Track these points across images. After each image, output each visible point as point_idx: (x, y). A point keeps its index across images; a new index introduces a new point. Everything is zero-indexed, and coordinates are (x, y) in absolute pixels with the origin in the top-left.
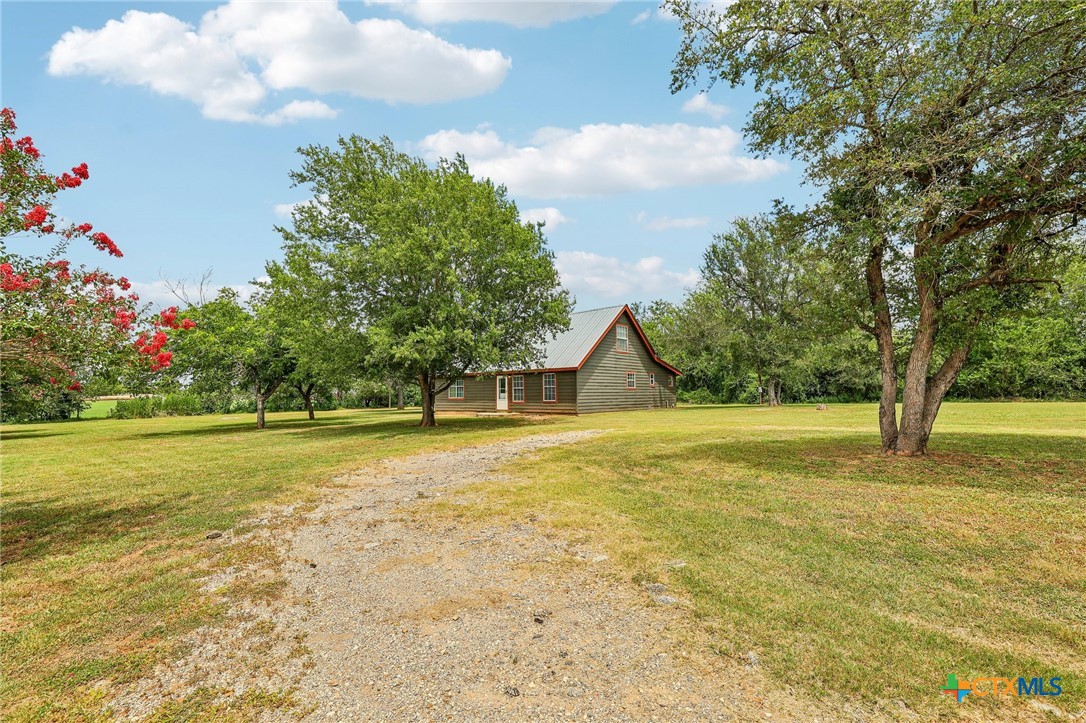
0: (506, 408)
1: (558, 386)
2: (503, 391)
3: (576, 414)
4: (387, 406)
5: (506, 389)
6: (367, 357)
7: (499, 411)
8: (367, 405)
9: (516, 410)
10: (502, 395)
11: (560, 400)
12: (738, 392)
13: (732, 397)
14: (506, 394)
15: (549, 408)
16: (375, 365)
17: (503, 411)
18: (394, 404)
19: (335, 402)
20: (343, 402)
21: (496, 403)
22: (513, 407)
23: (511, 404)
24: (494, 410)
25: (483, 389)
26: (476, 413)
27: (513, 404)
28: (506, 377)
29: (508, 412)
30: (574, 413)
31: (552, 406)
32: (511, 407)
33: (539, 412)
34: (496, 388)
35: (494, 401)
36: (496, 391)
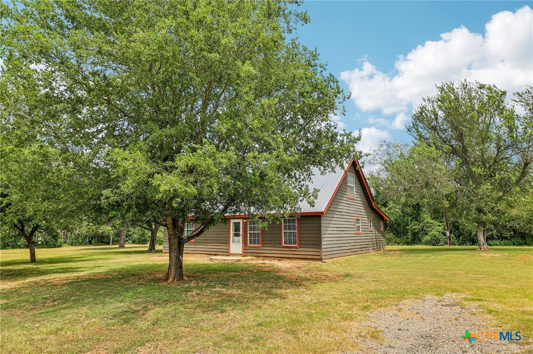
0: (241, 253)
1: (299, 230)
2: (237, 235)
3: (321, 260)
4: (108, 243)
5: (241, 232)
6: (106, 192)
7: (233, 255)
8: (90, 243)
9: (251, 254)
10: (236, 238)
11: (301, 245)
12: (420, 235)
13: (416, 239)
14: (241, 238)
15: (290, 253)
16: (118, 205)
17: (237, 255)
18: (115, 242)
19: (60, 240)
20: (68, 241)
21: (229, 246)
22: (248, 251)
23: (245, 248)
24: (227, 254)
25: (215, 233)
26: (207, 255)
27: (248, 248)
28: (241, 221)
29: (243, 256)
30: (319, 259)
31: (292, 251)
32: (246, 251)
33: (278, 257)
34: (229, 231)
35: (227, 245)
36: (229, 234)
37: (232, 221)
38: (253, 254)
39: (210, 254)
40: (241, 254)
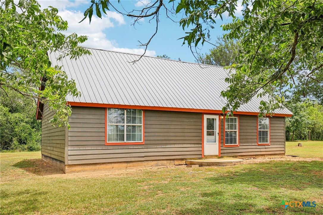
1: (270, 130)
2: (212, 133)
5: (217, 131)
7: (207, 157)
9: (228, 154)
10: (211, 138)
11: (272, 142)
14: (217, 137)
15: (263, 150)
17: (212, 156)
21: (203, 147)
22: (225, 151)
23: (222, 148)
24: (200, 156)
25: (181, 130)
26: (169, 162)
27: (225, 148)
28: (217, 117)
29: (219, 158)
30: (283, 154)
31: (265, 148)
32: (222, 151)
33: (253, 155)
34: (202, 129)
35: (200, 146)
36: (202, 133)
37: (206, 117)
38: (230, 155)
39: (174, 160)
40: (216, 156)
